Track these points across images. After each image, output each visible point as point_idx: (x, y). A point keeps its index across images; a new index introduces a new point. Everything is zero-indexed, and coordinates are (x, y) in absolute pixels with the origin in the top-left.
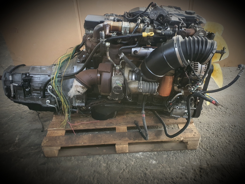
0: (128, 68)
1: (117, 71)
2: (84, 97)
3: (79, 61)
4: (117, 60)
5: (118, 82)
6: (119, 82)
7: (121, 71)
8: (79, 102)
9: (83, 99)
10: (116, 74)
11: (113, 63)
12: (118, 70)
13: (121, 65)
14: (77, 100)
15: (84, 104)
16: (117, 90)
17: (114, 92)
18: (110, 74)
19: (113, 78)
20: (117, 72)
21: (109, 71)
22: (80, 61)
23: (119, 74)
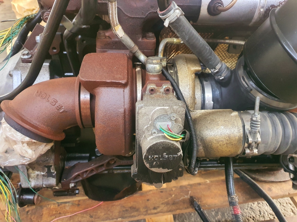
0: (189, 66)
1: (152, 78)
2: (51, 161)
3: (28, 54)
4: (145, 40)
5: (165, 127)
6: (170, 123)
7: (168, 79)
8: (38, 175)
9: (49, 167)
10: (152, 90)
11: (136, 48)
12: (154, 76)
13: (164, 56)
14: (31, 171)
15: (53, 181)
16: (162, 157)
17: (148, 165)
18: (127, 90)
19: (143, 111)
20: (152, 82)
21: (123, 82)
22: (30, 56)
23: (162, 90)
